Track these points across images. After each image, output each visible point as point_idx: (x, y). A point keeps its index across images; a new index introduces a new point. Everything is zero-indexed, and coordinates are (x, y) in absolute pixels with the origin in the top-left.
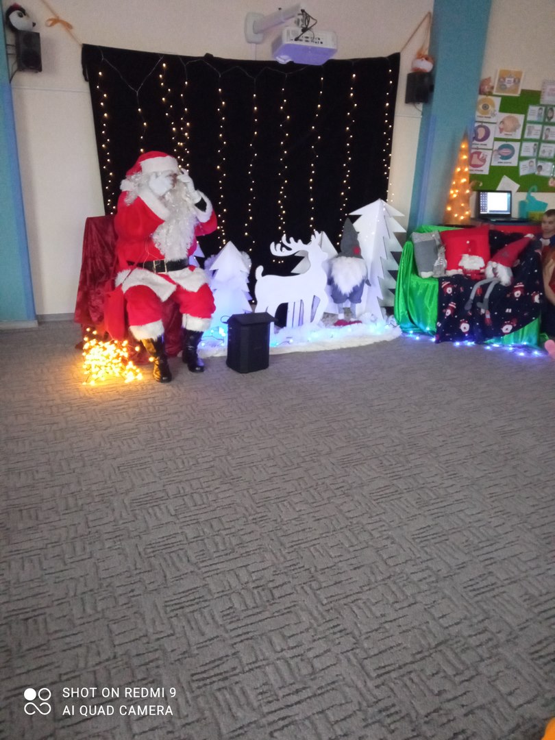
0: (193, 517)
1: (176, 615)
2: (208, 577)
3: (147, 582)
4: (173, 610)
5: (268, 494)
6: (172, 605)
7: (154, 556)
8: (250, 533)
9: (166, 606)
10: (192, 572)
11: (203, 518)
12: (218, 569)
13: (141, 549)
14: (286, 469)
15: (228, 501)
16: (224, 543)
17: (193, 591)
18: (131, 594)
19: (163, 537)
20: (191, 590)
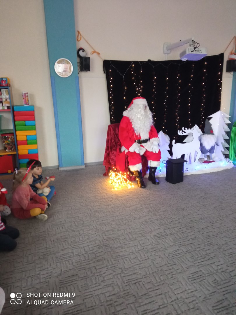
0: (182, 243)
1: (194, 283)
2: (200, 267)
3: (176, 269)
4: (192, 281)
5: (209, 234)
6: (191, 278)
7: (174, 259)
8: (209, 250)
9: (188, 279)
10: (192, 265)
11: (186, 243)
12: (202, 264)
13: (167, 256)
14: (211, 223)
15: (193, 237)
16: (200, 254)
17: (197, 273)
18: (172, 274)
19: (174, 251)
20: (195, 272)
